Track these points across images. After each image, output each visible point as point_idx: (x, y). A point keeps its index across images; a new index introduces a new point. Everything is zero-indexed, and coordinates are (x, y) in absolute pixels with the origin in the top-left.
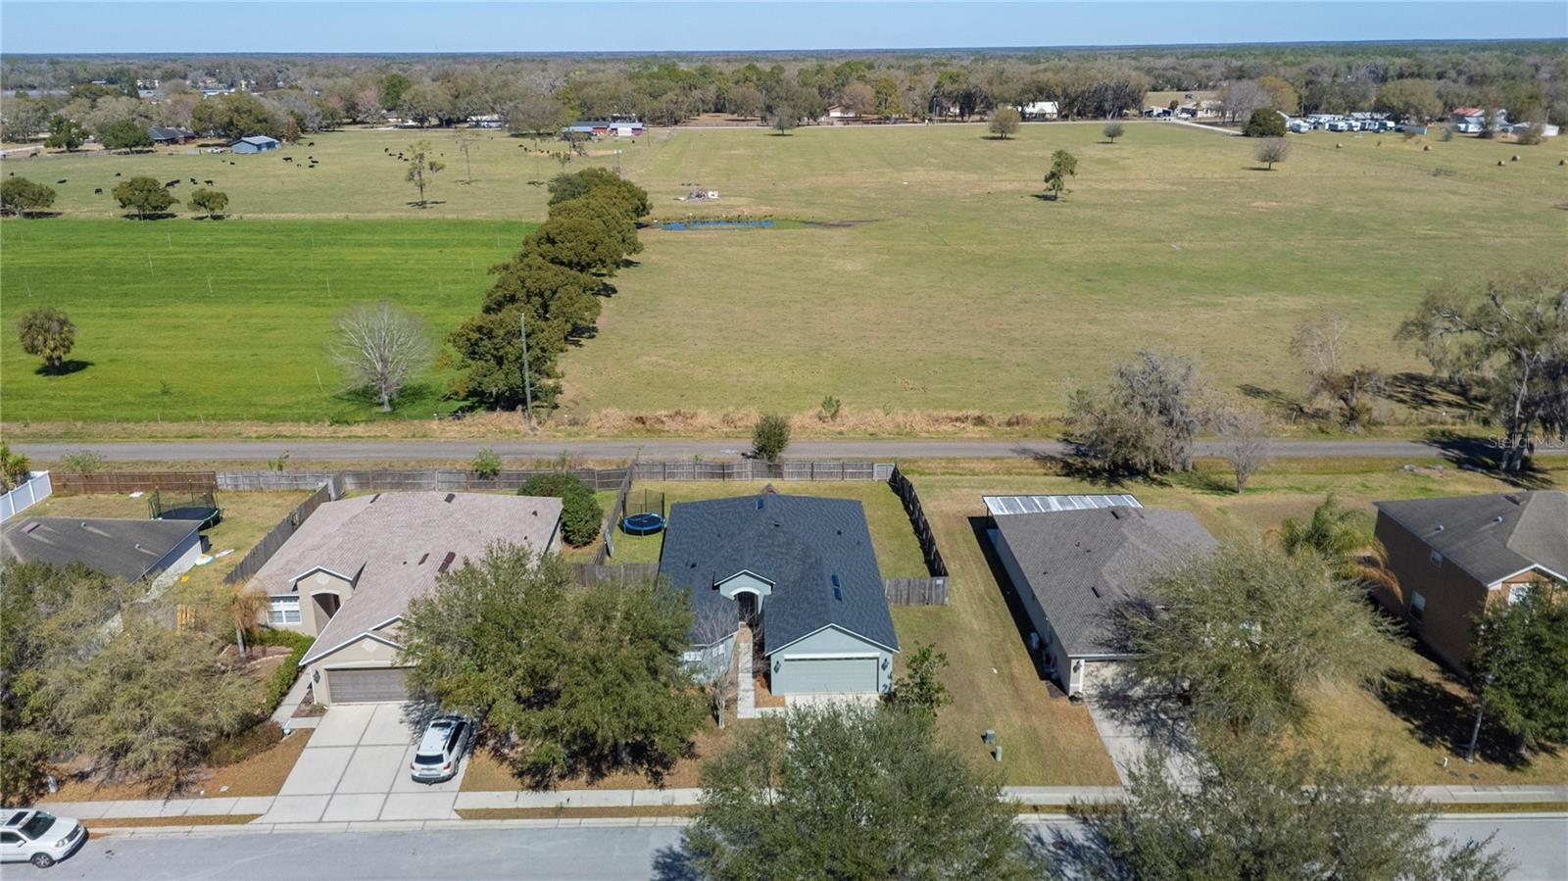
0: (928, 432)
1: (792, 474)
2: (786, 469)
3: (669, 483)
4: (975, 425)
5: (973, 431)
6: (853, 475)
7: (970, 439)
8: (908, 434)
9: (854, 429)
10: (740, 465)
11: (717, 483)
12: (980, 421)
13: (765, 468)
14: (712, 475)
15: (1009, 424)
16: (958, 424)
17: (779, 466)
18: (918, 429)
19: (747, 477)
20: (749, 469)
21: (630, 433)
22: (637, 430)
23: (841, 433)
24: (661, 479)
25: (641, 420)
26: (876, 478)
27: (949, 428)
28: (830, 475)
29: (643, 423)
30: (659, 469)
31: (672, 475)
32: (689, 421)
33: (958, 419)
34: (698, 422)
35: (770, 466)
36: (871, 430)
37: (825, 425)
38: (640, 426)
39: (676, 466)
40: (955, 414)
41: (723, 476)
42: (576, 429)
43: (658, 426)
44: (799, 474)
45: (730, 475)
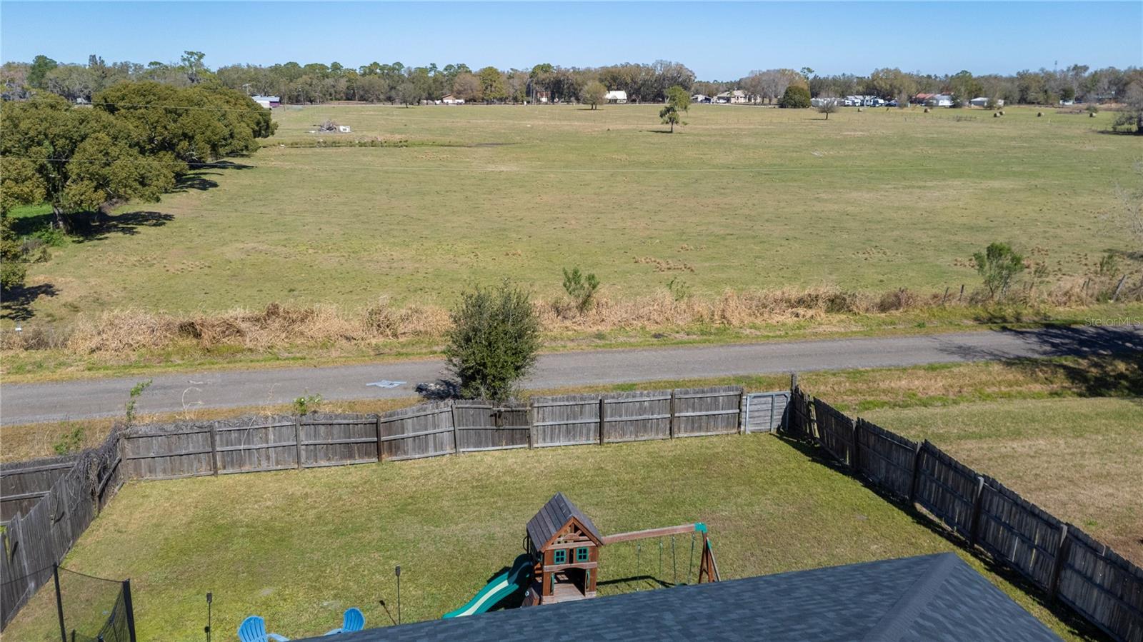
0: (754, 327)
2: (537, 421)
3: (229, 480)
4: (829, 310)
5: (834, 323)
7: (831, 336)
8: (719, 332)
9: (622, 326)
10: (421, 418)
11: (362, 470)
12: (837, 304)
13: (485, 423)
14: (348, 450)
15: (883, 307)
16: (801, 311)
17: (520, 415)
18: (735, 322)
19: (439, 446)
20: (445, 425)
21: (166, 358)
22: (183, 352)
23: (600, 336)
24: (204, 469)
25: (190, 329)
26: (748, 428)
27: (788, 319)
28: (642, 426)
31: (235, 459)
32: (296, 327)
33: (800, 302)
34: (315, 328)
35: (497, 416)
36: (653, 328)
37: (568, 323)
38: (189, 342)
40: (794, 292)
41: (377, 449)
42: (38, 355)
43: (231, 341)
44: (571, 431)
45: (395, 447)
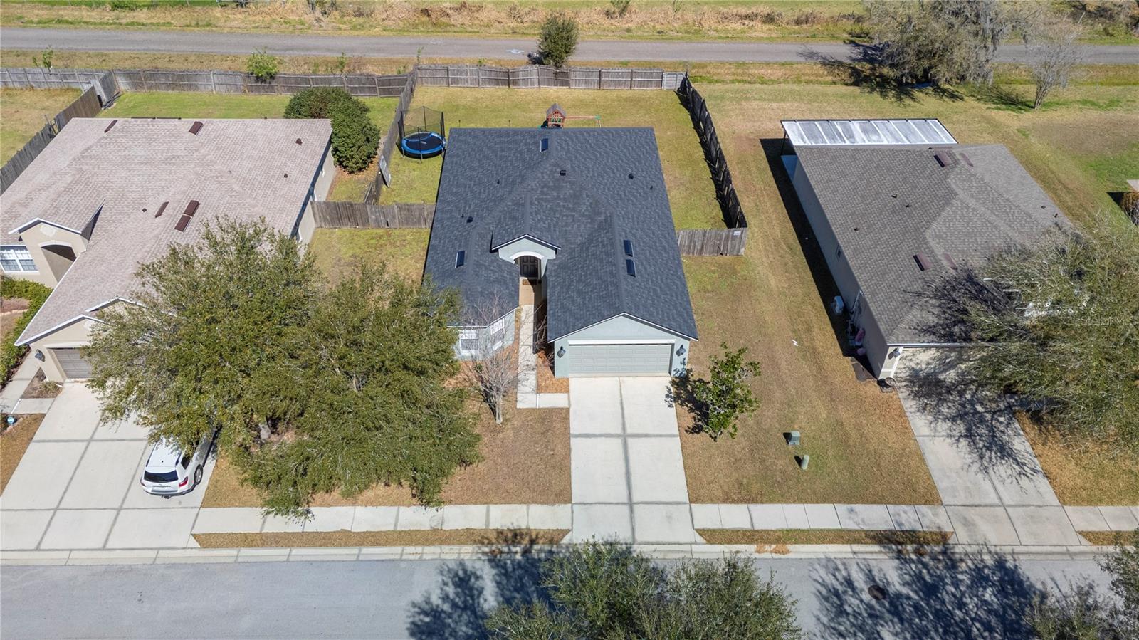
0: (716, 30)
1: (579, 82)
2: (572, 77)
3: (453, 89)
4: (764, 22)
5: (761, 30)
6: (641, 84)
7: (759, 39)
8: (696, 32)
9: (642, 26)
10: (526, 72)
11: (502, 90)
12: (769, 19)
13: (552, 76)
14: (497, 82)
15: (798, 22)
16: (747, 22)
17: (565, 74)
18: (706, 26)
19: (532, 84)
20: (535, 76)
21: (416, 26)
22: (423, 23)
23: (628, 30)
24: (445, 84)
25: (426, 12)
26: (665, 88)
27: (737, 26)
28: (618, 83)
29: (429, 16)
30: (442, 74)
31: (456, 81)
32: (475, 14)
33: (747, 17)
34: (484, 16)
35: (556, 73)
36: (659, 27)
37: (613, 21)
38: (425, 19)
39: (460, 71)
40: (744, 11)
41: (508, 83)
42: (361, 20)
43: (444, 20)
44: (587, 82)
45: (515, 82)
